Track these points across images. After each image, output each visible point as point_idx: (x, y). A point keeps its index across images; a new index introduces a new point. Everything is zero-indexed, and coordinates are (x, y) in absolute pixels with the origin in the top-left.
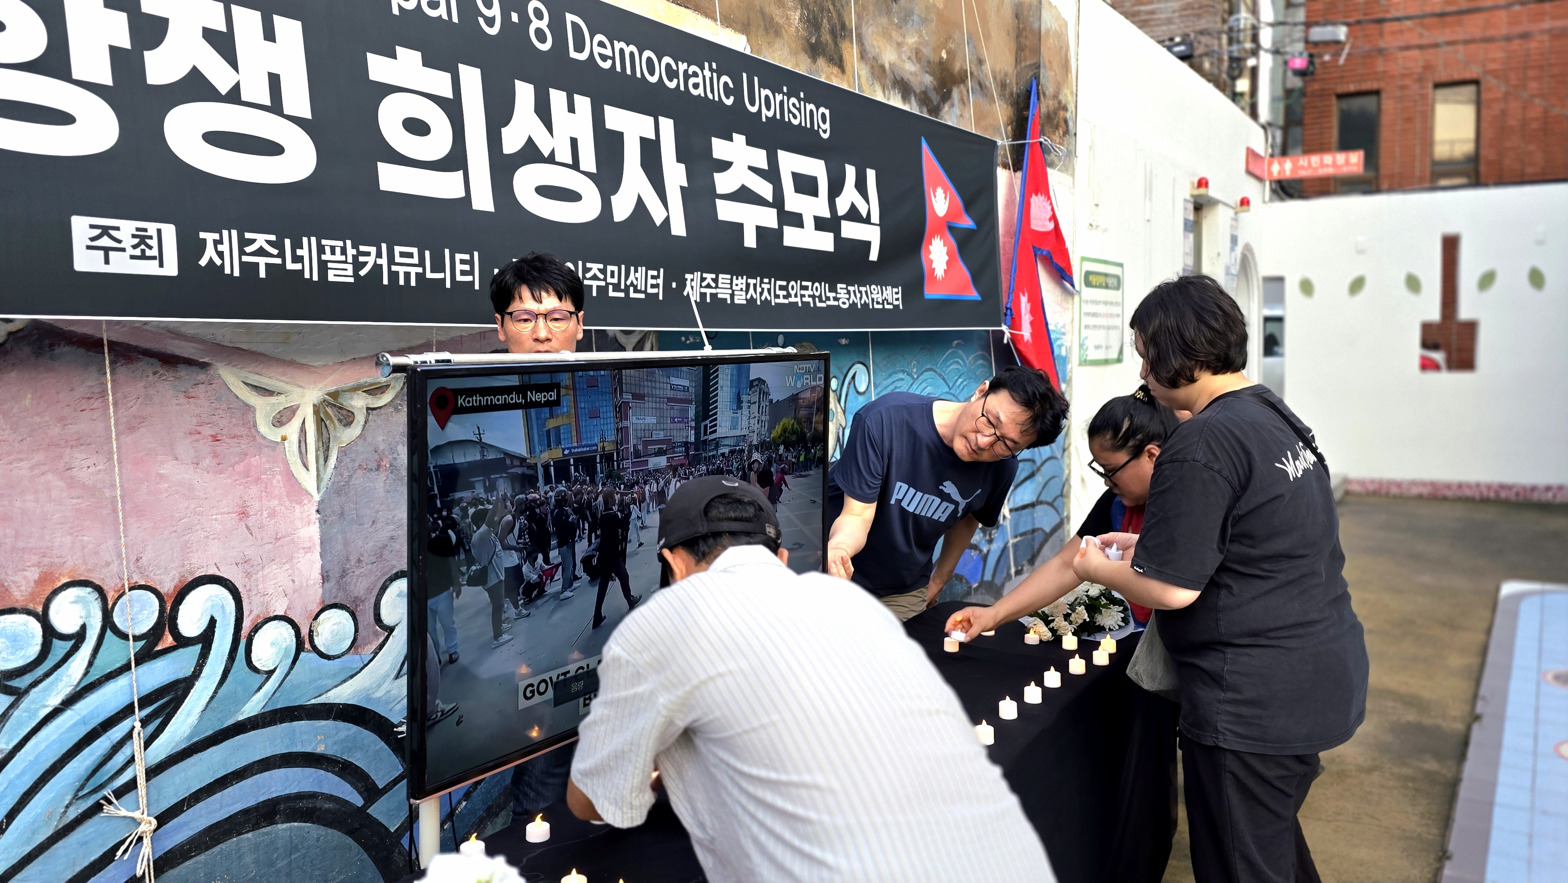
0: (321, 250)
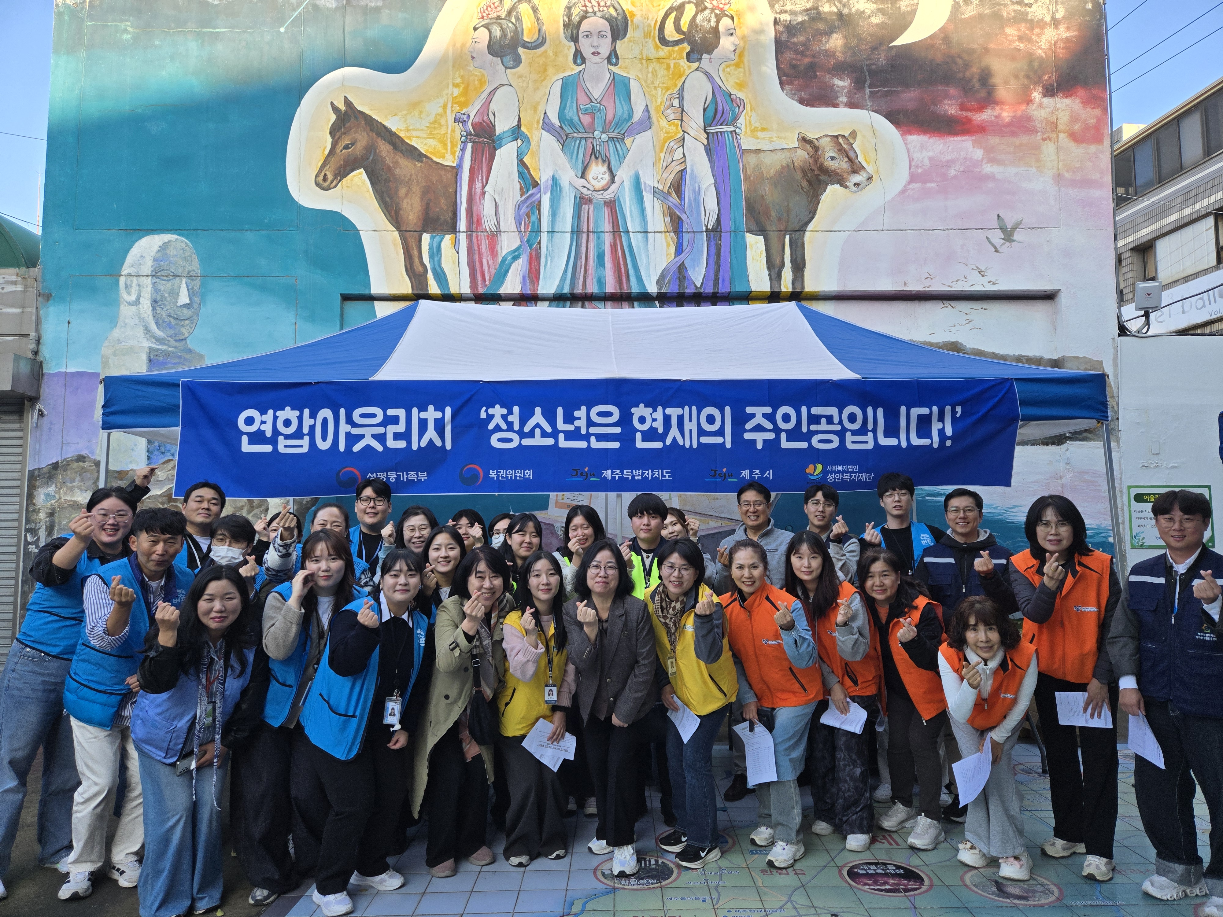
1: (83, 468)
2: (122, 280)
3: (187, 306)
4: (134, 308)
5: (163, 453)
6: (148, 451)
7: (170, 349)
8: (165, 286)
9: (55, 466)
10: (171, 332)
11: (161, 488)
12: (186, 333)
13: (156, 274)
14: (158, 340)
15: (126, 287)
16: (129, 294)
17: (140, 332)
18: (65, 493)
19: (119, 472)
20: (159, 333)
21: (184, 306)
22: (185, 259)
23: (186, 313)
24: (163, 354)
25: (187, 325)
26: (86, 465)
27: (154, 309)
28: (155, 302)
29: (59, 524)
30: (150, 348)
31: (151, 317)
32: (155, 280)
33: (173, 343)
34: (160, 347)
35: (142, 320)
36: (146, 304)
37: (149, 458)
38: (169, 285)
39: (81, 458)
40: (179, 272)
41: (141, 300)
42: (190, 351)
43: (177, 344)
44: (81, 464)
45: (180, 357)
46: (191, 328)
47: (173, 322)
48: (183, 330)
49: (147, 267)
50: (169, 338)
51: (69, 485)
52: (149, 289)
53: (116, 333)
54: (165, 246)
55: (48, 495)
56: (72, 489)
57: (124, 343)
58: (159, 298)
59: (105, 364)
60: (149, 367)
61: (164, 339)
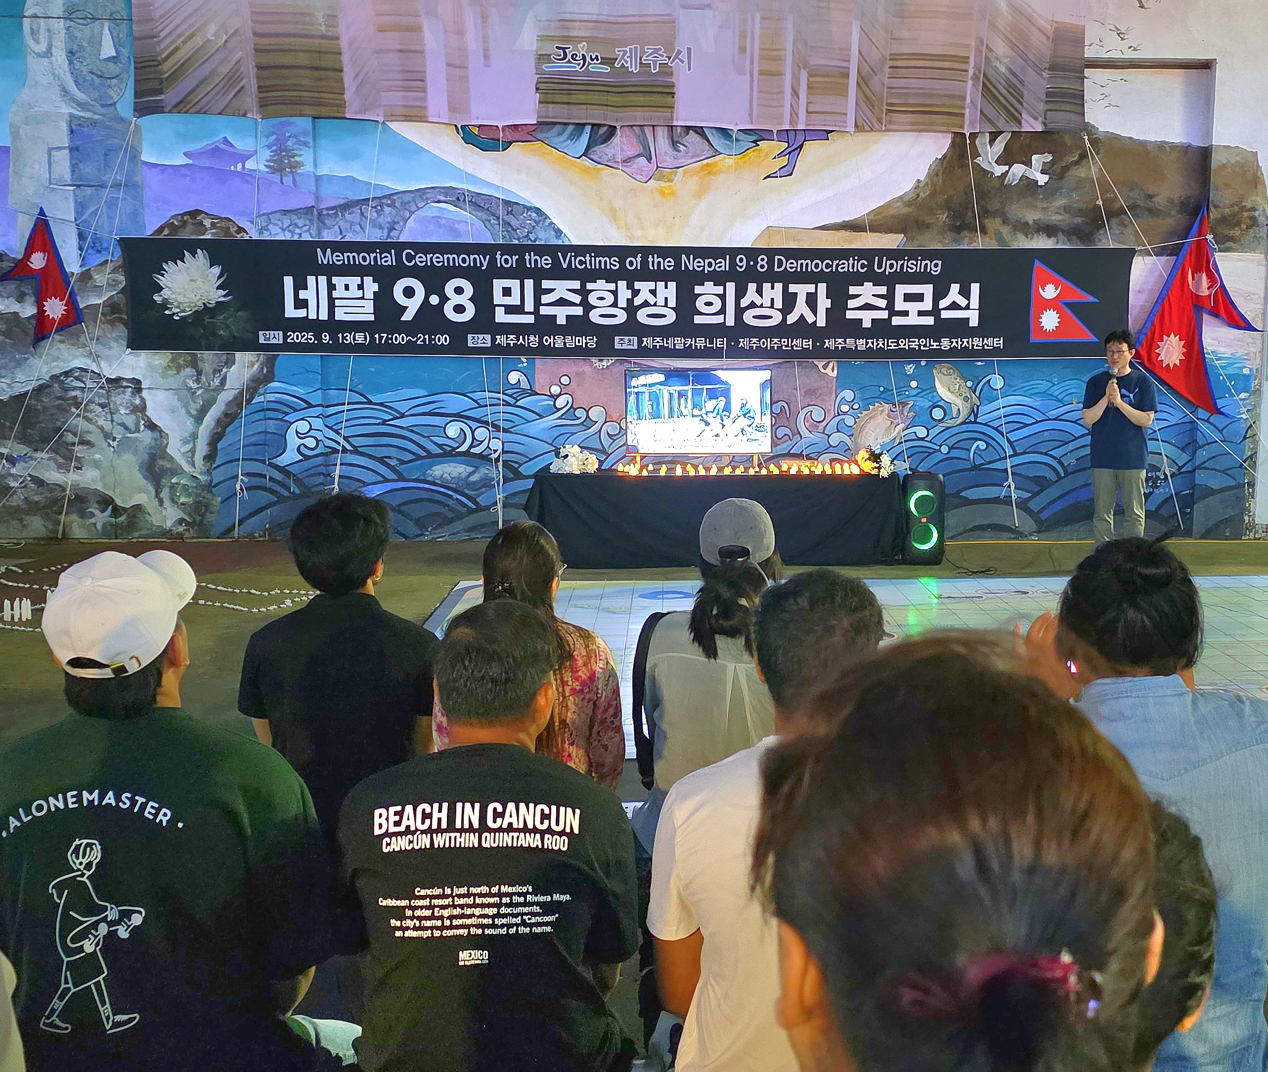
0: (674, 341)
2: (26, 22)
3: (114, 60)
4: (45, 61)
5: (99, 252)
6: (81, 249)
7: (96, 117)
8: (82, 32)
10: (95, 94)
11: (100, 296)
12: (115, 96)
13: (70, 14)
14: (81, 105)
15: (32, 32)
16: (37, 41)
17: (55, 94)
20: (81, 96)
21: (109, 59)
23: (113, 69)
24: (88, 123)
25: (115, 85)
27: (71, 63)
28: (71, 53)
30: (71, 115)
31: (68, 74)
32: (69, 23)
33: (99, 109)
34: (82, 114)
35: (57, 77)
36: (60, 56)
37: (83, 259)
38: (87, 31)
40: (99, 13)
41: (54, 50)
43: (105, 110)
45: (109, 128)
46: (121, 89)
47: (97, 80)
48: (112, 93)
49: (57, 6)
50: (93, 103)
52: (62, 36)
53: (26, 95)
57: (36, 109)
58: (75, 48)
59: (15, 135)
60: (71, 140)
61: (87, 104)
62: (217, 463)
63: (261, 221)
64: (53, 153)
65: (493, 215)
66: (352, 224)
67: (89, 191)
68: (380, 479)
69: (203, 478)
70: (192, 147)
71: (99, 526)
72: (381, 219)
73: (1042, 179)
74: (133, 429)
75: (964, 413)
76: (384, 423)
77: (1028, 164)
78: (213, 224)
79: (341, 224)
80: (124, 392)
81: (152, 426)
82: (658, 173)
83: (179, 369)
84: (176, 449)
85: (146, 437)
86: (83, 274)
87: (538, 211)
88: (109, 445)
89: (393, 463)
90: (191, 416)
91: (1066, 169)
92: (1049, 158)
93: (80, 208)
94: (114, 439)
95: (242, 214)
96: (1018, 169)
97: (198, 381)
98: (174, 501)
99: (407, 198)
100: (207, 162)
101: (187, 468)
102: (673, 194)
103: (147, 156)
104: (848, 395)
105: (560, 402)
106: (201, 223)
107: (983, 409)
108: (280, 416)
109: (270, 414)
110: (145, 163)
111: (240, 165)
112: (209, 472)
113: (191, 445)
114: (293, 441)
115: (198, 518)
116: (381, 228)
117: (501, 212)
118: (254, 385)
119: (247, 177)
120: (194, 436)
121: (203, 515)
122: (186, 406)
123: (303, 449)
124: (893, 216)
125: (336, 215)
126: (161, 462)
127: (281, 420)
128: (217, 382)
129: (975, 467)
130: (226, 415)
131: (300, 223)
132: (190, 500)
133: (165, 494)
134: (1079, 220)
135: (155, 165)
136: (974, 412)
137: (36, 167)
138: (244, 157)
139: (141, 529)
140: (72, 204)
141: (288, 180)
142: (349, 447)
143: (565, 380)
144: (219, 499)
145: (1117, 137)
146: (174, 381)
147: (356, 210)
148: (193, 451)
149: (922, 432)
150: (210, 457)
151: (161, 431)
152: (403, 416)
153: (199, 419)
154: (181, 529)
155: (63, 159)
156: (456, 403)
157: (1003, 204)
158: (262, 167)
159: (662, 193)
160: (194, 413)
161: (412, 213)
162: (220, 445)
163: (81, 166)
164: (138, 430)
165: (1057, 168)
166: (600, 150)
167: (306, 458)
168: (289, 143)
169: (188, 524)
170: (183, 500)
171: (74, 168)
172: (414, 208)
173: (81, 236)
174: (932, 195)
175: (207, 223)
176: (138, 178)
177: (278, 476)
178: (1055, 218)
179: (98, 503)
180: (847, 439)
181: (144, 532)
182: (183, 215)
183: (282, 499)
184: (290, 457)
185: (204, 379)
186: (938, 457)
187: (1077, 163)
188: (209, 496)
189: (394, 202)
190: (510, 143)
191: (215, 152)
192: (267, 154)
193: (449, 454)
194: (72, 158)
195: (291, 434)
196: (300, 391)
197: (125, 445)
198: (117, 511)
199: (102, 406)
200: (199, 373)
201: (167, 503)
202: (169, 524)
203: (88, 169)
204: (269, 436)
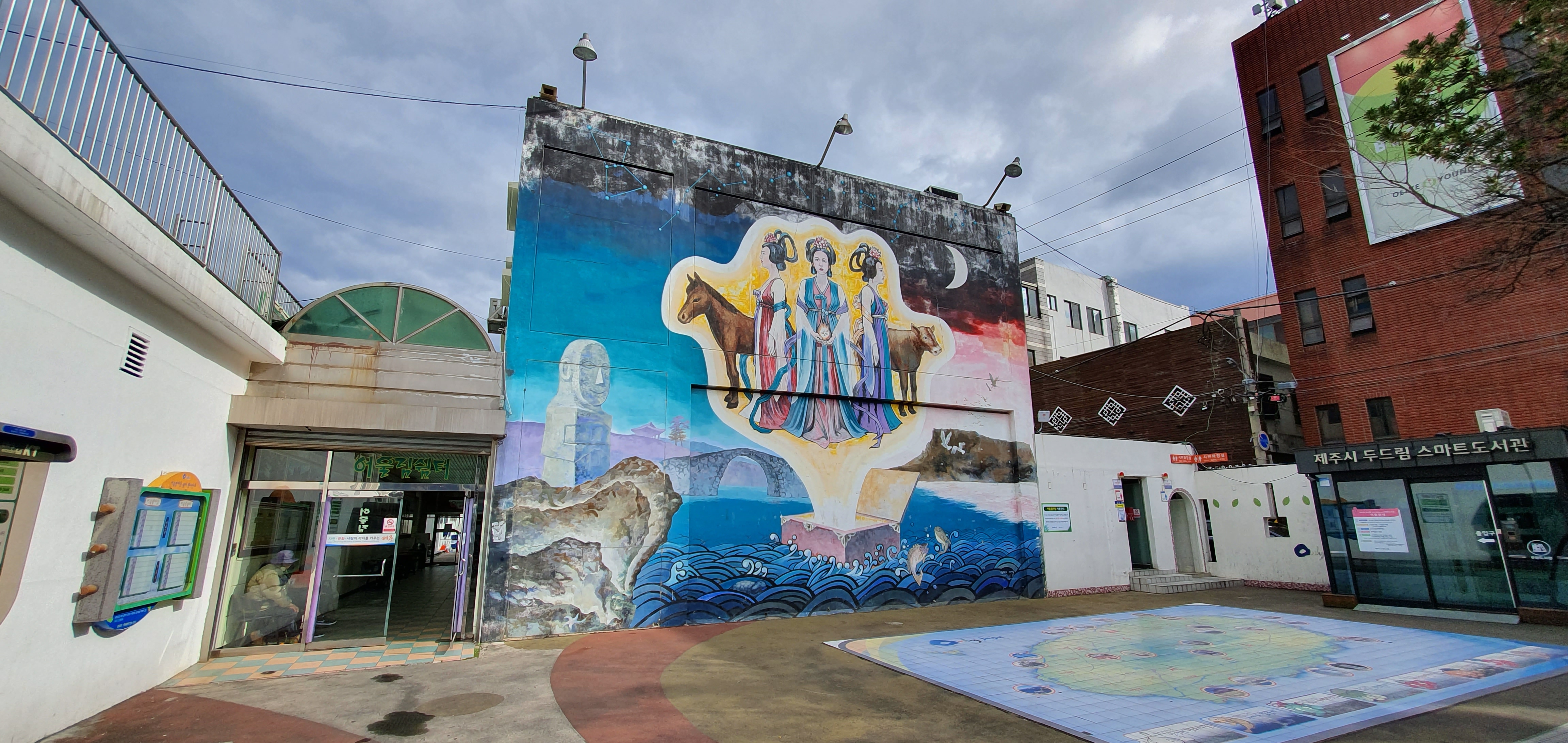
1: (533, 485)
2: (561, 366)
3: (602, 385)
4: (568, 383)
5: (585, 477)
6: (576, 475)
7: (591, 411)
8: (588, 372)
9: (514, 484)
10: (591, 400)
11: (584, 499)
12: (600, 402)
13: (582, 364)
14: (585, 405)
15: (564, 370)
16: (565, 374)
17: (572, 399)
18: (520, 502)
19: (557, 489)
20: (585, 401)
21: (600, 385)
22: (601, 356)
23: (601, 389)
24: (586, 413)
25: (601, 397)
26: (535, 483)
27: (581, 385)
28: (582, 381)
29: (516, 523)
30: (578, 410)
31: (579, 390)
32: (582, 367)
33: (592, 407)
34: (584, 409)
35: (573, 392)
36: (576, 381)
37: (576, 480)
38: (591, 371)
39: (532, 479)
40: (597, 363)
41: (573, 379)
42: (603, 413)
43: (595, 408)
44: (532, 483)
45: (597, 416)
46: (604, 399)
47: (593, 394)
48: (599, 399)
49: (578, 359)
50: (589, 404)
51: (523, 496)
52: (578, 372)
53: (557, 399)
54: (589, 347)
55: (508, 503)
56: (525, 499)
57: (562, 406)
58: (584, 379)
59: (549, 418)
60: (577, 421)
61: (587, 404)
62: (636, 586)
63: (665, 463)
64: (568, 427)
65: (765, 461)
66: (704, 464)
67: (584, 446)
68: (711, 590)
69: (628, 595)
70: (635, 427)
71: (570, 626)
72: (717, 463)
73: (963, 452)
74: (594, 570)
75: (946, 548)
76: (715, 561)
77: (958, 446)
78: (643, 464)
79: (699, 464)
80: (591, 550)
81: (604, 568)
82: (831, 445)
83: (620, 537)
84: (615, 581)
85: (601, 574)
86: (576, 488)
87: (783, 460)
88: (581, 579)
89: (718, 581)
90: (624, 561)
91: (970, 448)
92: (964, 444)
93: (578, 455)
94: (584, 576)
95: (657, 459)
96: (955, 448)
97: (629, 543)
98: (612, 609)
99: (729, 453)
100: (642, 434)
101: (620, 590)
102: (836, 454)
103: (612, 431)
104: (905, 541)
105: (792, 548)
106: (637, 463)
107: (953, 546)
108: (669, 559)
109: (664, 559)
110: (612, 434)
111: (657, 436)
112: (631, 592)
113: (623, 577)
114: (674, 572)
115: (624, 618)
116: (716, 466)
117: (768, 460)
118: (657, 544)
119: (659, 441)
120: (625, 573)
121: (627, 616)
122: (622, 556)
123: (679, 577)
124: (916, 465)
125: (697, 460)
126: (607, 588)
127: (669, 562)
128: (639, 543)
129: (952, 572)
130: (642, 560)
131: (683, 463)
132: (621, 608)
133: (608, 605)
134: (976, 468)
135: (617, 435)
136: (949, 547)
137: (558, 434)
138: (659, 433)
139: (593, 626)
140: (574, 453)
141: (679, 443)
142: (698, 575)
143: (794, 537)
144: (636, 606)
145: (984, 437)
146: (618, 543)
147: (706, 459)
148: (624, 581)
149: (932, 557)
150: (632, 584)
151: (608, 570)
152: (723, 557)
153: (628, 563)
154: (615, 624)
155: (572, 431)
156: (748, 550)
157: (952, 461)
158: (667, 437)
159: (832, 453)
160: (626, 560)
161: (730, 460)
162: (638, 577)
163: (580, 434)
164: (597, 571)
165: (967, 448)
166: (807, 435)
167: (680, 581)
168: (680, 426)
169: (619, 621)
170: (617, 608)
171: (577, 434)
172: (731, 457)
173: (577, 469)
174: (928, 457)
175: (640, 463)
176: (608, 441)
177: (666, 591)
178: (968, 468)
179: (571, 612)
180: (905, 561)
181: (594, 628)
182: (628, 459)
183: (667, 604)
184: (672, 581)
185: (632, 542)
186: (938, 568)
187: (973, 446)
188: (631, 604)
189: (722, 455)
190: (772, 430)
191: (646, 429)
192: (670, 431)
193: (744, 576)
194: (576, 430)
195: (673, 569)
196: (679, 546)
197: (589, 579)
198: (582, 617)
199: (579, 558)
200: (630, 538)
201: (608, 610)
202: (608, 623)
203: (584, 436)
204: (663, 571)
